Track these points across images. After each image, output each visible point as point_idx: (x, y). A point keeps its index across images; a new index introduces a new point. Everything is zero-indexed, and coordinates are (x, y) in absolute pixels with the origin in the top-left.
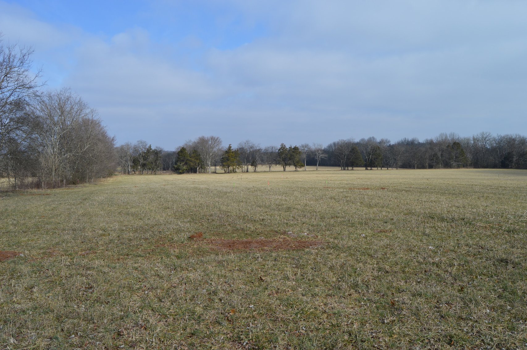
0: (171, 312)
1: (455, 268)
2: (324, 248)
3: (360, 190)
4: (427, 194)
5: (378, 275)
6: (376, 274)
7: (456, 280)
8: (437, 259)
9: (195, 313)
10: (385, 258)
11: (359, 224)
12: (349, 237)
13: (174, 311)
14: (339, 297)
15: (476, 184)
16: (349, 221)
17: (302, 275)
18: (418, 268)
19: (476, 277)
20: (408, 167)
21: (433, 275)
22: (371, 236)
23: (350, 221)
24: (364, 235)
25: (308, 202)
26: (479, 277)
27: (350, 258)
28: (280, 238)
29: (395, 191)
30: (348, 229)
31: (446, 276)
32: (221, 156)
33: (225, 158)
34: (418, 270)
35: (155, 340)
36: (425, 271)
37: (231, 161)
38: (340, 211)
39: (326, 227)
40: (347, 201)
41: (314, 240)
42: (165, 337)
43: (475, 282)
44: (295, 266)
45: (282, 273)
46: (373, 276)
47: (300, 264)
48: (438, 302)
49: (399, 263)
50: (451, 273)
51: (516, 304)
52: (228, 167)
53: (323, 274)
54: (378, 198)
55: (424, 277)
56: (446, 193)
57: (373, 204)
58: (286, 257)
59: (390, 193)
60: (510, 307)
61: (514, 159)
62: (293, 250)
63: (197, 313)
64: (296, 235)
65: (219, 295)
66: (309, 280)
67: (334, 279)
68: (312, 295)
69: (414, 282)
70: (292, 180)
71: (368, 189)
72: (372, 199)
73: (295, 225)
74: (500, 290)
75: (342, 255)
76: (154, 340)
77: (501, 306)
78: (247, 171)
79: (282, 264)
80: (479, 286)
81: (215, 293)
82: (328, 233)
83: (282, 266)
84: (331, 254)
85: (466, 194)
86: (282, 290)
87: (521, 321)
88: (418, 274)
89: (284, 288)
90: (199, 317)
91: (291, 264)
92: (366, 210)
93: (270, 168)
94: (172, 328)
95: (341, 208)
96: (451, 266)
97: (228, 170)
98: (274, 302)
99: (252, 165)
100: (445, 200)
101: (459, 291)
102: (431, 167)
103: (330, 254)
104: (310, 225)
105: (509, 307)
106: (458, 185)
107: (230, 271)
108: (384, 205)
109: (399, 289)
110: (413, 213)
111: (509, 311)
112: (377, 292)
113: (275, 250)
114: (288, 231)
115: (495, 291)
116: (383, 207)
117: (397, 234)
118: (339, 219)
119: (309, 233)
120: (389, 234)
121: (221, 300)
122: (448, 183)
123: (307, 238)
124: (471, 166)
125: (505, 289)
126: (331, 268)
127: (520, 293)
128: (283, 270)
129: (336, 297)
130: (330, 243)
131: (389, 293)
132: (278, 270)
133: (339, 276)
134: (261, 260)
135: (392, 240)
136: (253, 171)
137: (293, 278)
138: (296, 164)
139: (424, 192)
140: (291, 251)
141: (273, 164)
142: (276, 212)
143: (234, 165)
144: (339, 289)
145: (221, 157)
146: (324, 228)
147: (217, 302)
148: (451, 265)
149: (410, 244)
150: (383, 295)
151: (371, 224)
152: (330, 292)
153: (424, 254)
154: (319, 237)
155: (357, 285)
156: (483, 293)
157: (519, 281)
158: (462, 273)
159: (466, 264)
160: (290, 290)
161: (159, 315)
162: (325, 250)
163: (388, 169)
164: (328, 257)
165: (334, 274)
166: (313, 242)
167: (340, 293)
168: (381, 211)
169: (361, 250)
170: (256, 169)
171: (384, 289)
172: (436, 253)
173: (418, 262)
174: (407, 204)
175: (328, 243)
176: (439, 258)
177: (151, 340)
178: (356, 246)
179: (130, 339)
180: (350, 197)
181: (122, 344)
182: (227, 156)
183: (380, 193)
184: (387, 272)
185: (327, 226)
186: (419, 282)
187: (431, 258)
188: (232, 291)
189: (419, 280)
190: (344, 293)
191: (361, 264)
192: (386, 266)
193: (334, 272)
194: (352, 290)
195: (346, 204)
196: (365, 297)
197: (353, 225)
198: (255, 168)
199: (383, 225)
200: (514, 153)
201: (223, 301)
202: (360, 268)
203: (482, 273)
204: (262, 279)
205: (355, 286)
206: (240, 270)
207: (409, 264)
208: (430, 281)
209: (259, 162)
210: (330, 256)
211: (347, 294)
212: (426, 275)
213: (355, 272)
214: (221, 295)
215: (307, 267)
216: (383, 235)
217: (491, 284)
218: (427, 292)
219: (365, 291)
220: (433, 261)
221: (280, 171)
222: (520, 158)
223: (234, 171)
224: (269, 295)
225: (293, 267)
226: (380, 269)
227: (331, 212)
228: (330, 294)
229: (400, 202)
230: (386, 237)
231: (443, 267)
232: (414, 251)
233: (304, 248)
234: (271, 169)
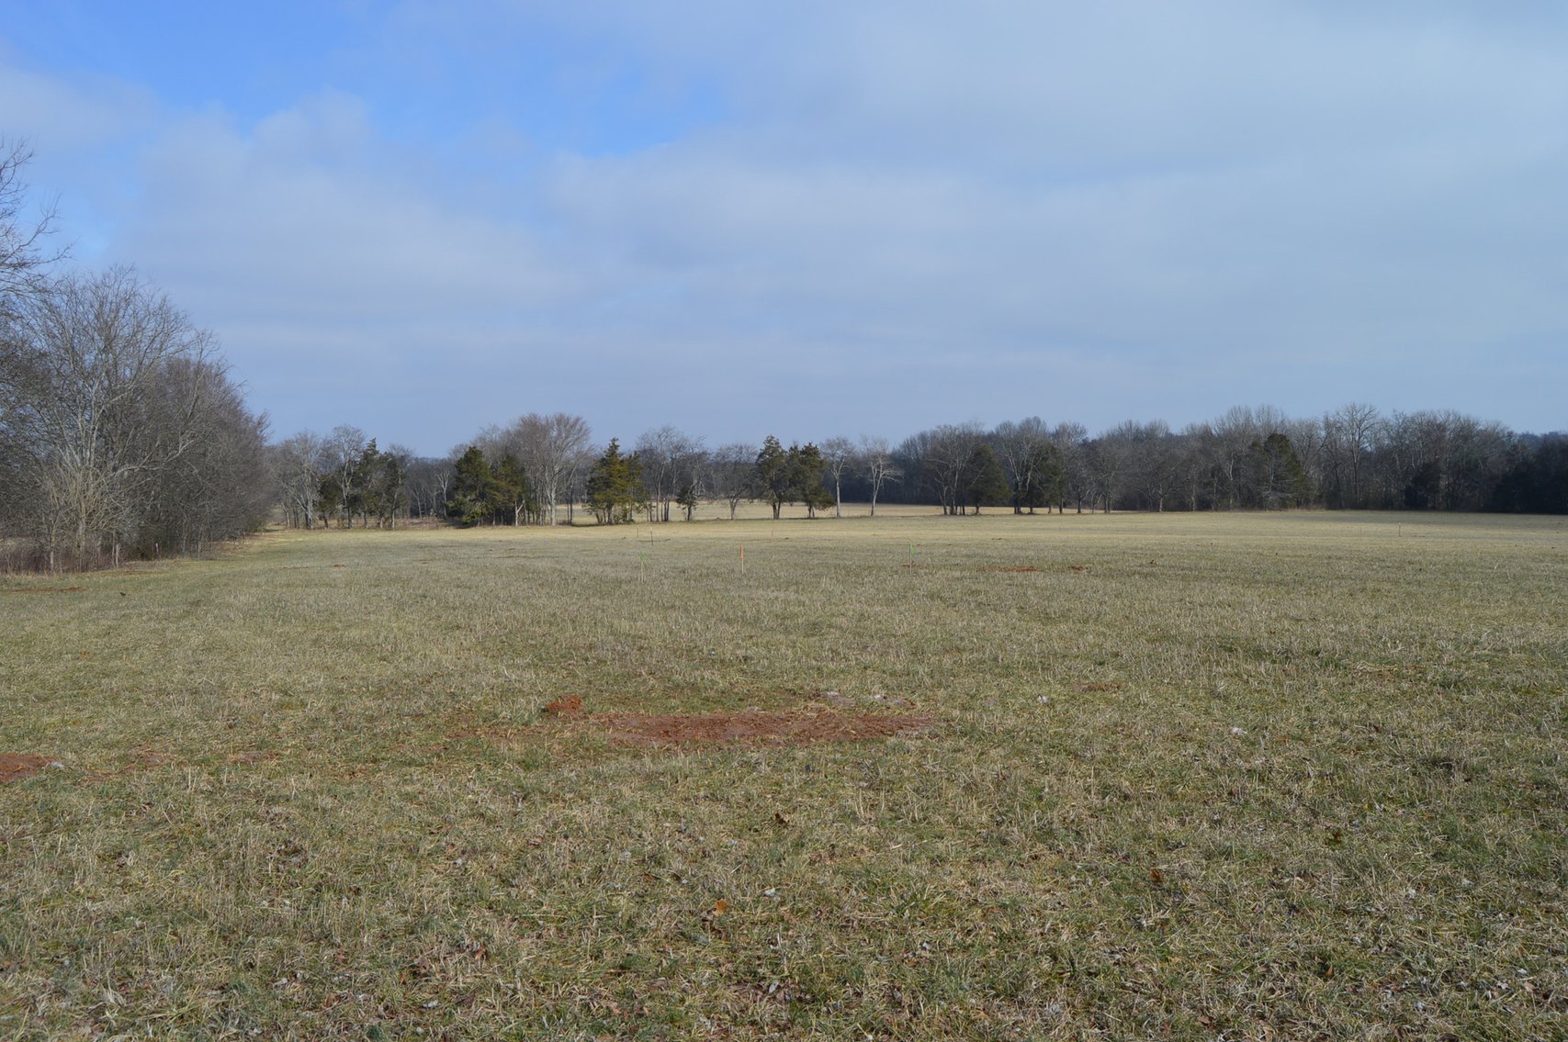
0: (544, 912)
1: (1310, 784)
2: (937, 736)
3: (1011, 574)
4: (1205, 584)
5: (1103, 805)
6: (1095, 800)
7: (1315, 814)
8: (1258, 762)
9: (617, 913)
10: (1113, 761)
11: (1025, 667)
12: (1004, 705)
13: (553, 910)
14: (1007, 864)
15: (1340, 554)
16: (996, 659)
17: (891, 810)
18: (1209, 784)
19: (1371, 807)
20: (1138, 506)
21: (1254, 805)
22: (1066, 701)
23: (1000, 661)
24: (1044, 698)
25: (865, 606)
26: (1378, 807)
27: (1016, 761)
28: (806, 708)
29: (1110, 574)
30: (996, 683)
31: (1290, 804)
32: (585, 475)
33: (598, 478)
34: (1210, 790)
35: (523, 985)
36: (1231, 793)
37: (617, 489)
38: (964, 634)
39: (932, 677)
40: (979, 605)
41: (907, 714)
42: (547, 978)
43: (1368, 819)
44: (865, 784)
45: (832, 803)
46: (1090, 809)
47: (881, 780)
48: (1275, 871)
49: (1155, 773)
50: (1300, 796)
51: (1484, 874)
52: (609, 507)
53: (950, 804)
54: (1067, 595)
55: (1229, 808)
56: (1257, 582)
57: (1055, 613)
58: (835, 761)
59: (1097, 582)
60: (1468, 882)
61: (1443, 483)
62: (853, 742)
63: (620, 912)
64: (852, 701)
65: (670, 864)
66: (914, 821)
67: (984, 818)
68: (933, 861)
69: (1204, 823)
70: (804, 544)
71: (1031, 569)
72: (1049, 599)
73: (842, 672)
74: (1437, 839)
75: (992, 752)
76: (519, 985)
77: (1445, 880)
78: (666, 520)
79: (831, 781)
80: (1379, 829)
81: (657, 860)
82: (941, 693)
83: (829, 785)
84: (963, 750)
85: (1314, 583)
86: (844, 848)
87: (1500, 915)
88: (1210, 802)
89: (850, 844)
90: (630, 923)
91: (853, 778)
92: (1037, 629)
93: (733, 508)
94: (559, 954)
95: (965, 623)
96: (1299, 779)
97: (607, 515)
98: (831, 882)
99: (679, 501)
100: (1257, 599)
101: (1328, 843)
102: (1204, 506)
103: (959, 751)
104: (884, 672)
105: (1465, 882)
106: (1287, 559)
107: (686, 799)
108: (1086, 615)
109: (1165, 840)
110: (1175, 637)
111: (1467, 891)
112: (1109, 850)
113: (801, 741)
114: (828, 690)
115: (1424, 840)
116: (1086, 622)
117: (1137, 696)
118: (965, 656)
119: (887, 694)
120: (1114, 695)
121: (677, 878)
122: (1261, 551)
123: (884, 708)
124: (1320, 502)
125: (1451, 835)
126: (970, 788)
127: (1490, 845)
128: (836, 797)
129: (998, 863)
130: (953, 721)
131: (1143, 852)
132: (822, 796)
133: (995, 808)
134: (769, 769)
135: (1127, 711)
136: (683, 519)
137: (868, 816)
138: (810, 497)
139: (1196, 578)
140: (847, 746)
141: (741, 498)
142: (781, 637)
143: (624, 503)
144: (1004, 843)
145: (588, 478)
146: (927, 679)
147: (668, 884)
148: (1300, 777)
149: (1177, 722)
150: (1127, 857)
151: (1059, 668)
152: (979, 851)
153: (1222, 747)
154: (919, 705)
155: (1051, 833)
156: (1395, 847)
157: (1487, 815)
158: (1332, 796)
159: (1341, 773)
160: (866, 849)
161: (516, 919)
162: (941, 740)
163: (1079, 512)
164: (955, 760)
165: (980, 805)
166: (903, 718)
167: (1008, 853)
168: (1082, 634)
169: (1045, 740)
170: (693, 511)
171: (1126, 842)
172: (1253, 744)
173: (1207, 769)
174: (1152, 611)
175: (948, 721)
176: (1264, 758)
177: (512, 986)
178: (1029, 728)
179: (451, 984)
180: (986, 592)
181: (432, 999)
182: (605, 475)
183: (1070, 580)
184: (1126, 797)
185: (937, 676)
186: (1219, 822)
187: (1241, 757)
188: (705, 855)
189: (1216, 818)
190: (1019, 854)
191: (1051, 778)
192: (1122, 780)
193: (981, 800)
194: (1040, 846)
195: (977, 613)
196: (1078, 861)
197: (1007, 671)
198: (689, 509)
199: (1095, 670)
200: (1443, 466)
201: (684, 882)
202: (1051, 787)
203: (1384, 795)
204: (782, 821)
205: (1046, 834)
206: (713, 798)
207: (1183, 774)
208: (1246, 818)
209: (702, 491)
210: (959, 755)
211: (1026, 855)
212: (1232, 803)
213: (1040, 798)
214: (677, 864)
215: (901, 787)
216: (1100, 699)
217: (1411, 824)
218: (1244, 846)
219: (1075, 847)
220: (1247, 765)
221: (762, 519)
222: (1458, 478)
223: (626, 520)
224: (812, 863)
225: (863, 788)
226: (1105, 791)
227: (939, 635)
228: (980, 858)
229: (1130, 607)
230: (1108, 702)
231: (1279, 782)
232: (1191, 740)
233: (882, 736)
234: (736, 512)
